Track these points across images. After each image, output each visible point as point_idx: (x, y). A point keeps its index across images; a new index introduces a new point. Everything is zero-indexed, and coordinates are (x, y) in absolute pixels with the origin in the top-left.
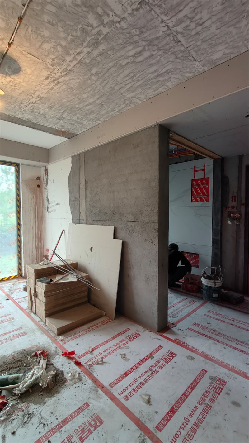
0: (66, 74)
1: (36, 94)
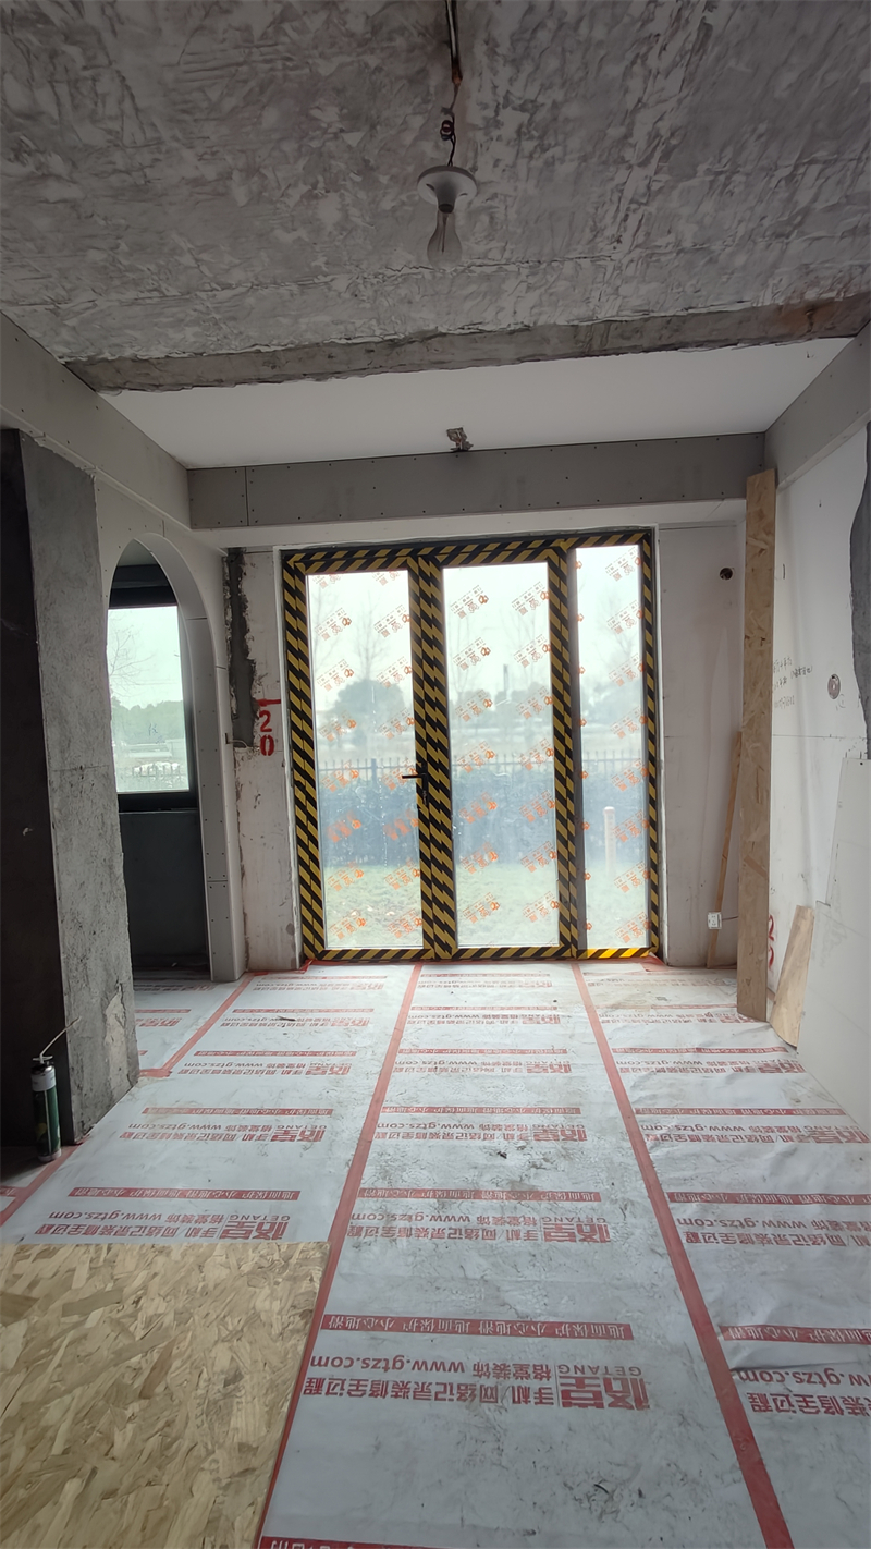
1: (640, 135)
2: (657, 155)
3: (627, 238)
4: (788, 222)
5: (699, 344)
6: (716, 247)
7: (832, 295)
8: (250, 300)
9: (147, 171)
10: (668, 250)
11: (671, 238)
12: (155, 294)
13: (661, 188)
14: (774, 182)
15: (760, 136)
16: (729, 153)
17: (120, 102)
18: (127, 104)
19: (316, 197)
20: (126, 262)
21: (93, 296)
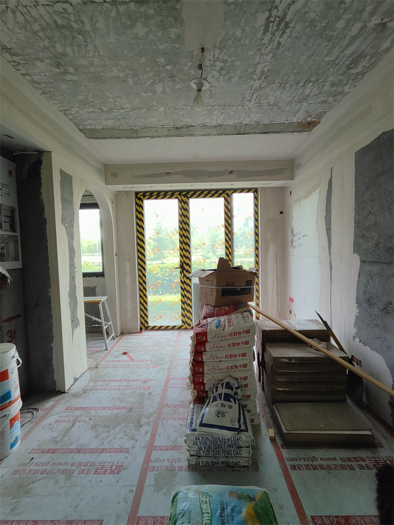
1: (258, 72)
2: (263, 77)
3: (253, 100)
4: (302, 98)
5: (274, 133)
6: (280, 104)
7: (316, 119)
8: (131, 113)
9: (101, 73)
10: (266, 104)
11: (267, 101)
12: (100, 110)
13: (264, 87)
14: (299, 86)
15: (295, 74)
16: (285, 78)
17: (94, 53)
18: (96, 54)
19: (155, 84)
20: (91, 100)
21: (78, 109)
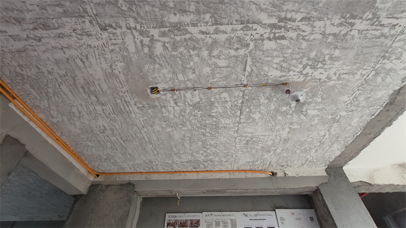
0: (254, 23)
1: (337, 30)
2: (352, 20)
3: (397, 22)
8: (333, 133)
9: (282, 138)
12: (317, 147)
13: (373, 14)
17: (266, 137)
19: (307, 114)
20: (303, 148)
21: (309, 155)
